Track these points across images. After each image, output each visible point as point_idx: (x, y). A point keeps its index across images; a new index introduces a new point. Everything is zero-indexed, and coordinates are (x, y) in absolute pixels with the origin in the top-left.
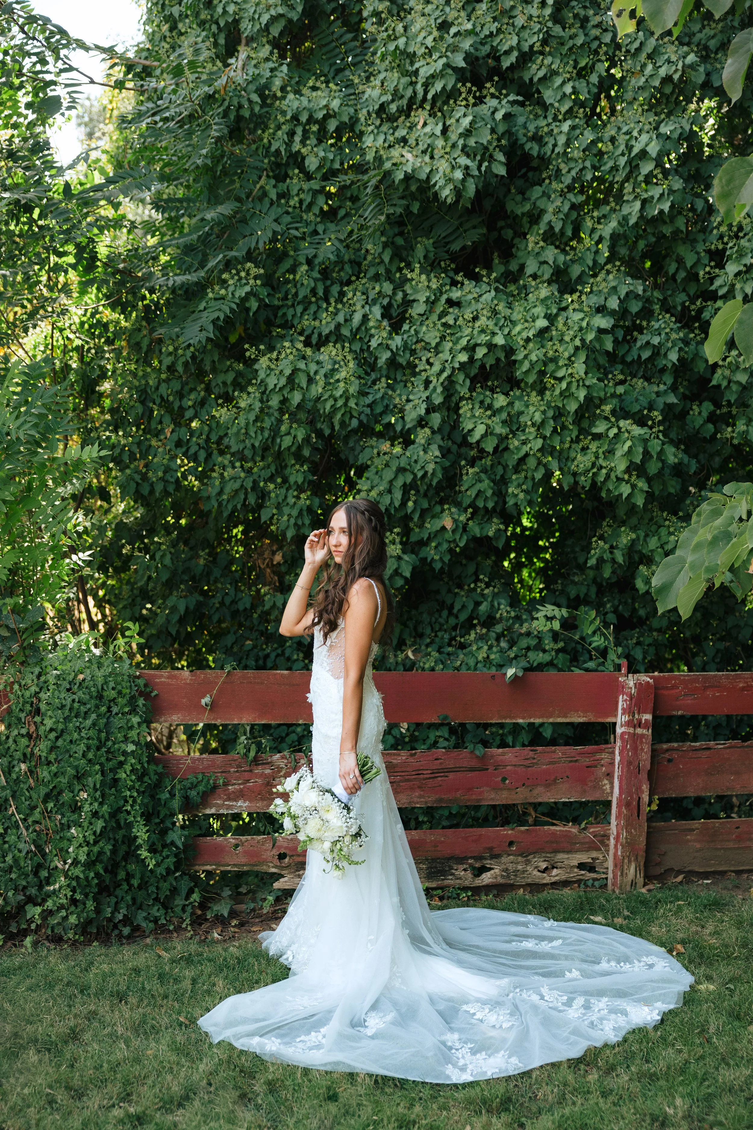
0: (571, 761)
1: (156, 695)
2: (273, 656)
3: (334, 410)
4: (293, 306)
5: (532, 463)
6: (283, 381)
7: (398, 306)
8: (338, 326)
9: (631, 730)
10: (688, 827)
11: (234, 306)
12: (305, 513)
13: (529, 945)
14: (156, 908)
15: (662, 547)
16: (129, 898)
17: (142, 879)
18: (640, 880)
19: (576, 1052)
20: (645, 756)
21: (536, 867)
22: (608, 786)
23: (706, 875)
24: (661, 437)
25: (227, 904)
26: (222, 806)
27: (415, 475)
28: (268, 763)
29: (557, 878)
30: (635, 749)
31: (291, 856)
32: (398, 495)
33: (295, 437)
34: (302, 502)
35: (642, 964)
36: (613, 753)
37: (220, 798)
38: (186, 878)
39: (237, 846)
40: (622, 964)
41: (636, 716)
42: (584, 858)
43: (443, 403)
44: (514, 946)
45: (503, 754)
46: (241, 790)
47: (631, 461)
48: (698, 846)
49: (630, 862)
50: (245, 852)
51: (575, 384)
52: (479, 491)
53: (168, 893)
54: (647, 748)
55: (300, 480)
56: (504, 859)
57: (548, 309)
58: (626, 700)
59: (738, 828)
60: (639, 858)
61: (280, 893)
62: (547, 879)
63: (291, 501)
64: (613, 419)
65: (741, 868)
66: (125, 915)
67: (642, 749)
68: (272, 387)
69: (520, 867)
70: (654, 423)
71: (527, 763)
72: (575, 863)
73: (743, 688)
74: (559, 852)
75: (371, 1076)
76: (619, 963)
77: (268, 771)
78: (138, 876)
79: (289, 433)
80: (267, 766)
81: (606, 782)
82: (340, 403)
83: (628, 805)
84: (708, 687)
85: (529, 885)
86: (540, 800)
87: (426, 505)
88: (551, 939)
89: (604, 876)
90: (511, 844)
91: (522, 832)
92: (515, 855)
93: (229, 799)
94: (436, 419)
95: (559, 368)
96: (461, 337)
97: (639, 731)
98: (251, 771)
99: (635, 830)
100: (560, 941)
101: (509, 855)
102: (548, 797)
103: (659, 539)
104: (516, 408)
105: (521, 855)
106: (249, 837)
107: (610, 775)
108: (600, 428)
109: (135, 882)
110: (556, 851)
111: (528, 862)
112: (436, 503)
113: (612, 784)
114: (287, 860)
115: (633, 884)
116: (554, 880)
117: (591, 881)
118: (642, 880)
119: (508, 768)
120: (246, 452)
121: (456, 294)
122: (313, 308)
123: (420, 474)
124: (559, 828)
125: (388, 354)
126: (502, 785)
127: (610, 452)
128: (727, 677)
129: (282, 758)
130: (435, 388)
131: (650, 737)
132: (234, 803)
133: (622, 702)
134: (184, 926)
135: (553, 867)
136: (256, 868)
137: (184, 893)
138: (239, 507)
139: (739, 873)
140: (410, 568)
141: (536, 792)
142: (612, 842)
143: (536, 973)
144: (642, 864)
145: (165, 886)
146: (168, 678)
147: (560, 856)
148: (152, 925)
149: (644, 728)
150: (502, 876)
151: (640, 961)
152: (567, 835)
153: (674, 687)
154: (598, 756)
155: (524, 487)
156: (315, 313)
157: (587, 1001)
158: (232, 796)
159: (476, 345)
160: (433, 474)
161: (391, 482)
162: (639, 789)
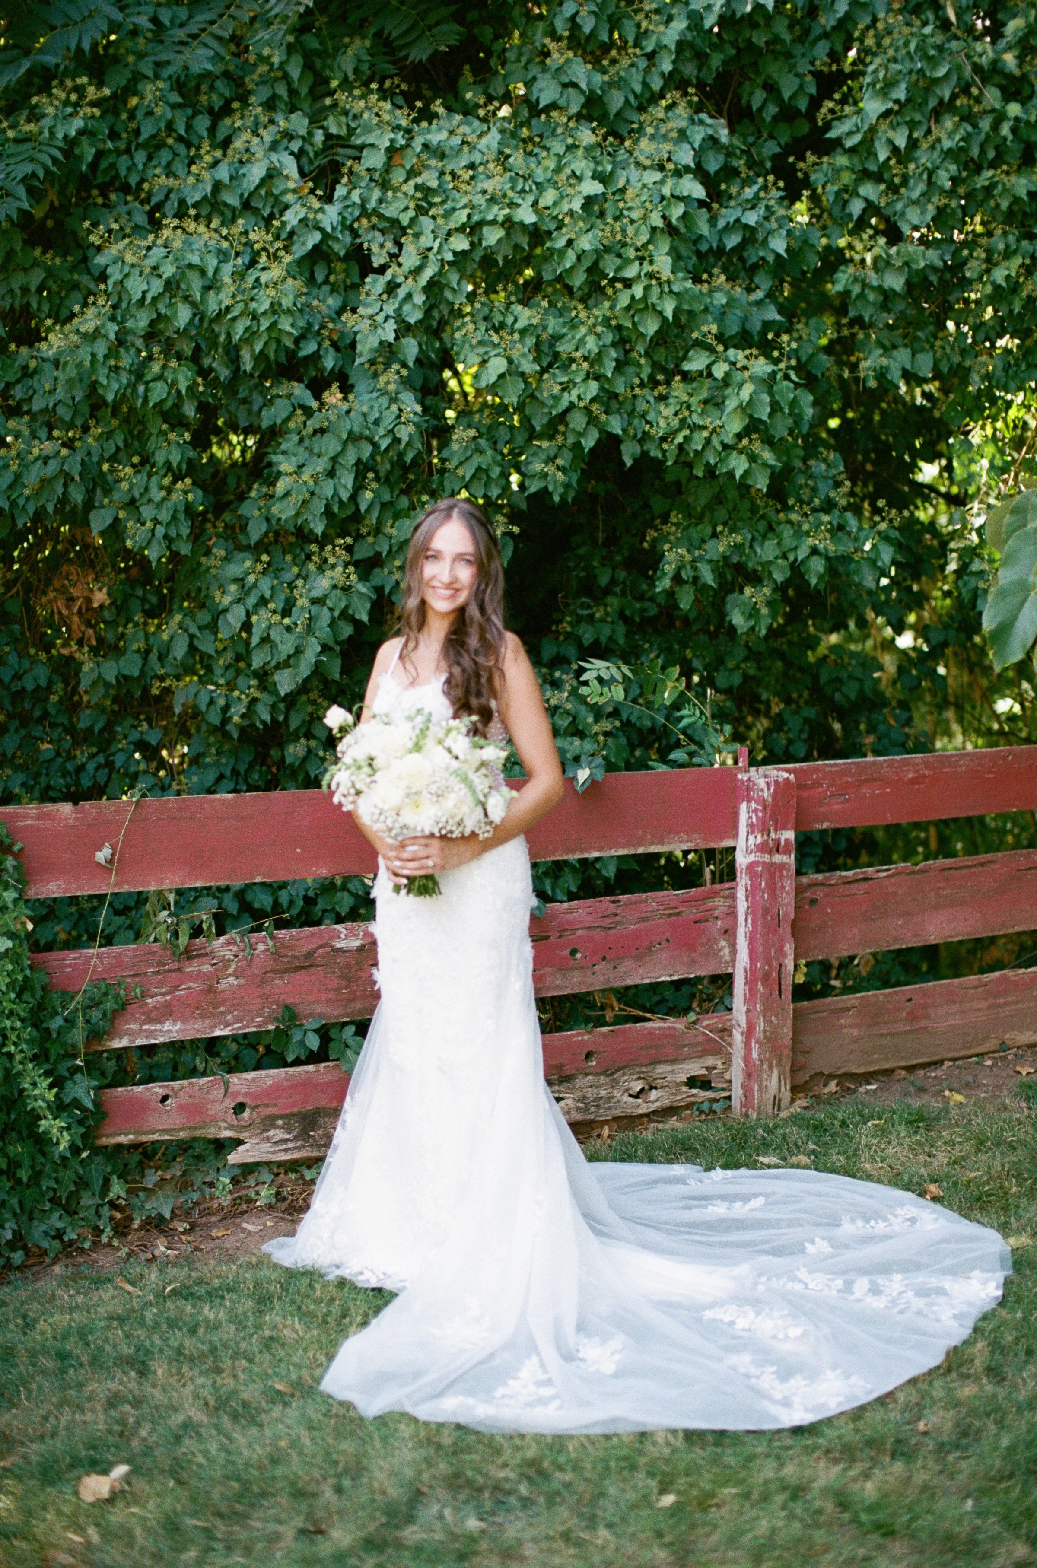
0: (670, 915)
1: (21, 850)
2: (91, 767)
3: (251, 335)
4: (128, 151)
5: (578, 421)
6: (157, 286)
7: (316, 154)
8: (217, 186)
9: (766, 858)
10: (841, 1005)
11: (59, 155)
12: (181, 516)
13: (719, 1210)
14: (57, 1215)
15: (785, 557)
16: (15, 1202)
17: (32, 1167)
18: (786, 1095)
19: (934, 1358)
20: (787, 900)
21: (627, 1090)
22: (726, 951)
23: (868, 1078)
24: (794, 377)
25: (166, 1197)
26: (135, 1034)
27: (375, 445)
28: (206, 955)
29: (658, 1104)
30: (772, 888)
31: (253, 1108)
32: (348, 480)
33: (174, 383)
34: (177, 497)
35: (900, 1220)
36: (733, 897)
37: (135, 1020)
38: (99, 1159)
39: (164, 1099)
40: (872, 1223)
41: (773, 835)
42: (696, 1068)
43: (420, 322)
44: (696, 1214)
45: (570, 911)
46: (168, 1004)
47: (751, 417)
48: (855, 1032)
49: (771, 1068)
50: (181, 1108)
51: (656, 290)
52: (479, 469)
53: (73, 1188)
54: (789, 884)
55: (175, 459)
56: (579, 1082)
57: (597, 163)
58: (755, 811)
59: (909, 1000)
60: (784, 1060)
61: (237, 1171)
62: (643, 1107)
63: (157, 495)
64: (720, 348)
65: (915, 1062)
66: (14, 1231)
67: (783, 887)
68: (139, 296)
69: (603, 1093)
70: (782, 354)
71: (606, 922)
72: (683, 1078)
73: (913, 779)
74: (660, 1062)
75: (674, 1432)
76: (868, 1222)
77: (207, 968)
78: (27, 1162)
79: (160, 377)
80: (204, 959)
81: (723, 943)
82: (265, 324)
83: (766, 978)
84: (865, 781)
85: (616, 1119)
86: (629, 982)
87: (387, 497)
88: (745, 1198)
89: (726, 1094)
90: (589, 1055)
91: (604, 1035)
92: (596, 1074)
93: (149, 1021)
94: (411, 348)
95: (627, 262)
96: (454, 210)
97: (778, 858)
98: (179, 970)
99: (776, 1016)
100: (760, 1201)
101: (587, 1074)
102: (641, 976)
103: (779, 544)
104: (550, 330)
105: (604, 1073)
106: (185, 1082)
107: (729, 933)
108: (696, 363)
109: (24, 1174)
110: (656, 1062)
111: (614, 1084)
112: (402, 492)
113: (733, 946)
114: (246, 1114)
115: (777, 1103)
116: (653, 1107)
117: (706, 1104)
118: (788, 1094)
119: (580, 933)
120: (61, 411)
121: (437, 136)
122: (165, 156)
123: (384, 444)
124: (656, 1024)
125: (317, 237)
126: (572, 963)
127: (715, 403)
128: (891, 764)
129: (229, 943)
130: (409, 296)
131: (793, 868)
132: (158, 1027)
133: (745, 814)
134: (104, 1239)
135: (652, 1088)
136: (198, 1133)
137: (97, 1185)
138: (50, 508)
139: (910, 1069)
140: (368, 605)
141: (622, 969)
142: (738, 1037)
143: (760, 1252)
144: (788, 1069)
145: (68, 1175)
146: (39, 817)
147: (661, 1069)
148: (57, 1244)
149: (785, 853)
150: (578, 1108)
151: (896, 1216)
152: (670, 1034)
153: (816, 784)
154: (710, 904)
155: (560, 462)
156: (169, 164)
157: (872, 1283)
158: (154, 1015)
159: (481, 223)
160: (408, 444)
161: (334, 459)
162: (781, 952)
